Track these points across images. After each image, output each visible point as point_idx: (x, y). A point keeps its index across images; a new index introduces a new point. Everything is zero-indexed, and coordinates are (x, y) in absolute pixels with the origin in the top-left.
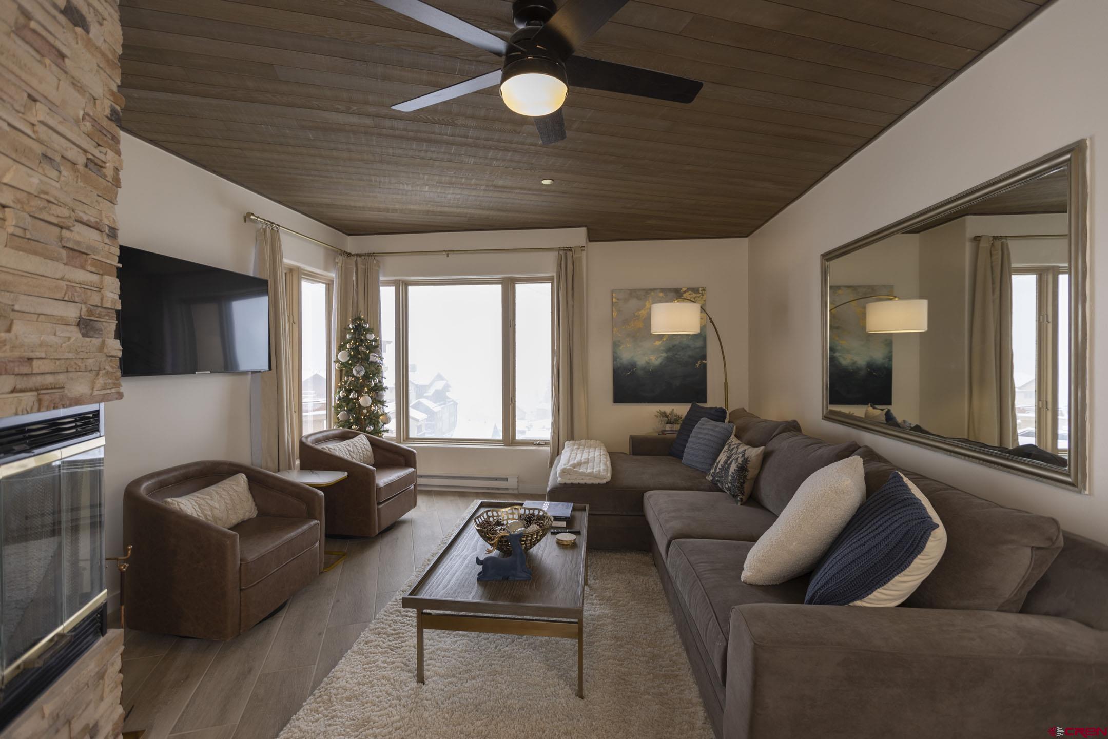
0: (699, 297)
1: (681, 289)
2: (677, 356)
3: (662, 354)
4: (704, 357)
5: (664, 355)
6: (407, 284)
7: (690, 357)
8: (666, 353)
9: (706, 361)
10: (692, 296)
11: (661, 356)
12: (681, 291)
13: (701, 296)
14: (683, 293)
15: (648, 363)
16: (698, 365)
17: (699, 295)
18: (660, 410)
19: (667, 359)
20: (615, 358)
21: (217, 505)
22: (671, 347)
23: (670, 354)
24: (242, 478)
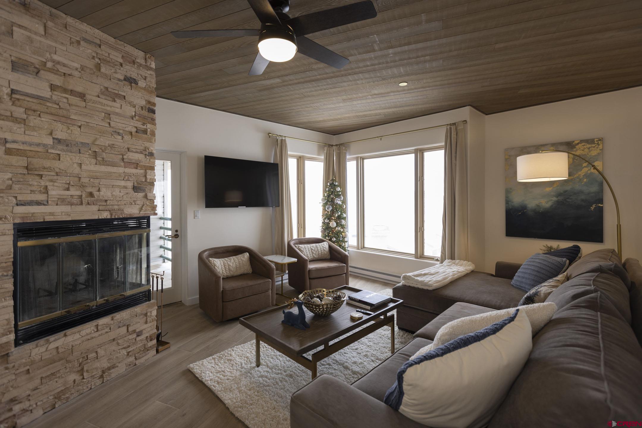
0: (594, 147)
1: (574, 142)
2: (568, 200)
3: (552, 199)
4: (601, 201)
5: (555, 199)
6: (363, 159)
7: (583, 200)
8: (557, 197)
9: (602, 204)
10: (585, 147)
11: (552, 200)
12: (574, 143)
13: (597, 146)
14: (576, 146)
15: (538, 206)
16: (592, 208)
17: (593, 145)
18: (547, 245)
19: (558, 202)
20: (507, 202)
21: (231, 265)
22: (562, 192)
23: (560, 198)
24: (247, 255)
